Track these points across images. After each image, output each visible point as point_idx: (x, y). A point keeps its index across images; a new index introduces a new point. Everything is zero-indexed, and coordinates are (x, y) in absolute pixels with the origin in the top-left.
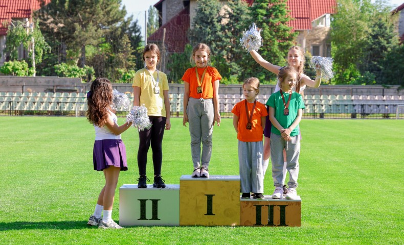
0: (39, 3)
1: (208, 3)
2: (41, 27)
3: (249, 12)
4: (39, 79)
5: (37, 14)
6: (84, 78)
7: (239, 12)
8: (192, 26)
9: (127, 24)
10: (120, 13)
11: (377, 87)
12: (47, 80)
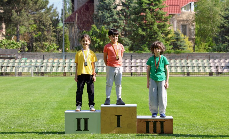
7: (129, 1)
8: (96, 11)
9: (49, 10)
10: (44, 3)
11: (227, 54)
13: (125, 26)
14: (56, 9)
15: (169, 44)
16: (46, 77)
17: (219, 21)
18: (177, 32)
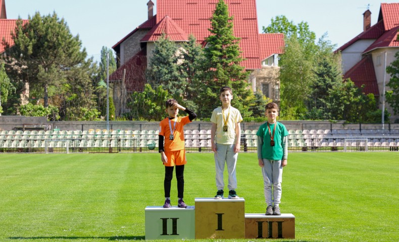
0: (3, 47)
1: (164, 45)
2: (6, 69)
3: (203, 53)
4: (7, 118)
5: (2, 56)
7: (193, 53)
8: (150, 66)
9: (87, 65)
10: (81, 55)
11: (324, 123)
12: (14, 119)
13: (187, 86)
14: (96, 62)
15: (247, 110)
16: (85, 153)
17: (311, 79)
18: (257, 93)
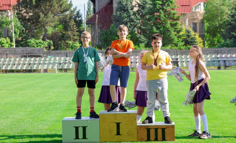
2: (18, 15)
3: (151, 3)
4: (18, 49)
5: (15, 7)
6: (46, 47)
7: (144, 3)
8: (115, 12)
9: (73, 12)
10: (69, 6)
12: (22, 49)
13: (141, 26)
15: (181, 41)
17: (226, 19)
18: (188, 29)
